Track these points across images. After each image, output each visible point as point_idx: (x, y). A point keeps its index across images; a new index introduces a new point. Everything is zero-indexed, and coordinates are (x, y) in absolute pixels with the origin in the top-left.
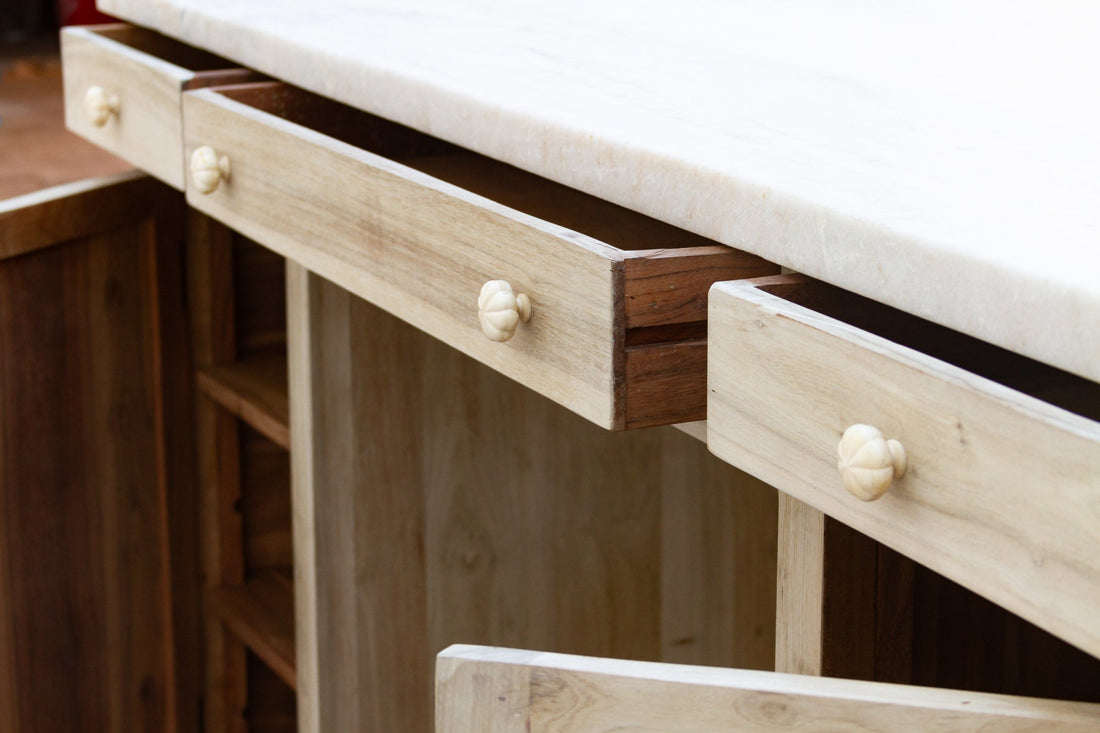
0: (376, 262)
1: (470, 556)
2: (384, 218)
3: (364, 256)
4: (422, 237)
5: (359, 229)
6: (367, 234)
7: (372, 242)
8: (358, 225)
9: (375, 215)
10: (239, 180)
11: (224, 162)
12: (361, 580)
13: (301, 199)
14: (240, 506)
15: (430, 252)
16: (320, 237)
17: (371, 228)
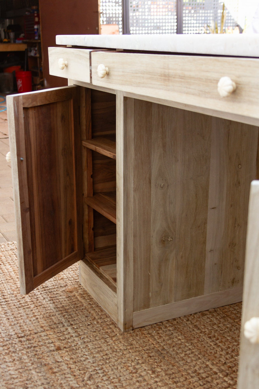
0: (167, 86)
1: (162, 185)
2: (170, 71)
3: (161, 85)
4: (187, 73)
5: (160, 77)
6: (163, 78)
7: (165, 80)
8: (160, 76)
9: (167, 71)
10: (112, 73)
11: (107, 69)
12: (135, 191)
13: (137, 73)
14: (92, 176)
15: (191, 78)
16: (143, 83)
17: (165, 76)
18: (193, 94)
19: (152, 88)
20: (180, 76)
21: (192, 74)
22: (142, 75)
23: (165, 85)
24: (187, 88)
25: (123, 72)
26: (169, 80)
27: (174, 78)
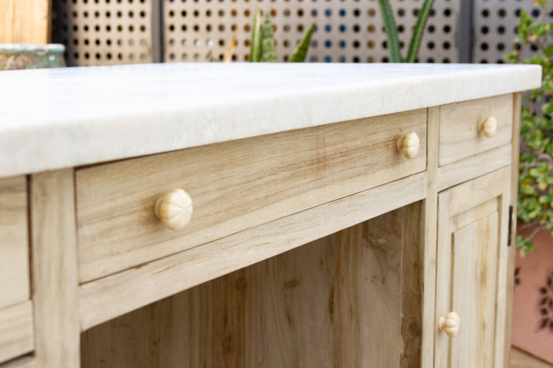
6: (315, 166)
17: (319, 161)
18: (359, 175)
19: (294, 195)
20: (341, 153)
21: (357, 143)
22: (273, 178)
23: (318, 179)
24: (351, 168)
26: (325, 166)
27: (333, 159)
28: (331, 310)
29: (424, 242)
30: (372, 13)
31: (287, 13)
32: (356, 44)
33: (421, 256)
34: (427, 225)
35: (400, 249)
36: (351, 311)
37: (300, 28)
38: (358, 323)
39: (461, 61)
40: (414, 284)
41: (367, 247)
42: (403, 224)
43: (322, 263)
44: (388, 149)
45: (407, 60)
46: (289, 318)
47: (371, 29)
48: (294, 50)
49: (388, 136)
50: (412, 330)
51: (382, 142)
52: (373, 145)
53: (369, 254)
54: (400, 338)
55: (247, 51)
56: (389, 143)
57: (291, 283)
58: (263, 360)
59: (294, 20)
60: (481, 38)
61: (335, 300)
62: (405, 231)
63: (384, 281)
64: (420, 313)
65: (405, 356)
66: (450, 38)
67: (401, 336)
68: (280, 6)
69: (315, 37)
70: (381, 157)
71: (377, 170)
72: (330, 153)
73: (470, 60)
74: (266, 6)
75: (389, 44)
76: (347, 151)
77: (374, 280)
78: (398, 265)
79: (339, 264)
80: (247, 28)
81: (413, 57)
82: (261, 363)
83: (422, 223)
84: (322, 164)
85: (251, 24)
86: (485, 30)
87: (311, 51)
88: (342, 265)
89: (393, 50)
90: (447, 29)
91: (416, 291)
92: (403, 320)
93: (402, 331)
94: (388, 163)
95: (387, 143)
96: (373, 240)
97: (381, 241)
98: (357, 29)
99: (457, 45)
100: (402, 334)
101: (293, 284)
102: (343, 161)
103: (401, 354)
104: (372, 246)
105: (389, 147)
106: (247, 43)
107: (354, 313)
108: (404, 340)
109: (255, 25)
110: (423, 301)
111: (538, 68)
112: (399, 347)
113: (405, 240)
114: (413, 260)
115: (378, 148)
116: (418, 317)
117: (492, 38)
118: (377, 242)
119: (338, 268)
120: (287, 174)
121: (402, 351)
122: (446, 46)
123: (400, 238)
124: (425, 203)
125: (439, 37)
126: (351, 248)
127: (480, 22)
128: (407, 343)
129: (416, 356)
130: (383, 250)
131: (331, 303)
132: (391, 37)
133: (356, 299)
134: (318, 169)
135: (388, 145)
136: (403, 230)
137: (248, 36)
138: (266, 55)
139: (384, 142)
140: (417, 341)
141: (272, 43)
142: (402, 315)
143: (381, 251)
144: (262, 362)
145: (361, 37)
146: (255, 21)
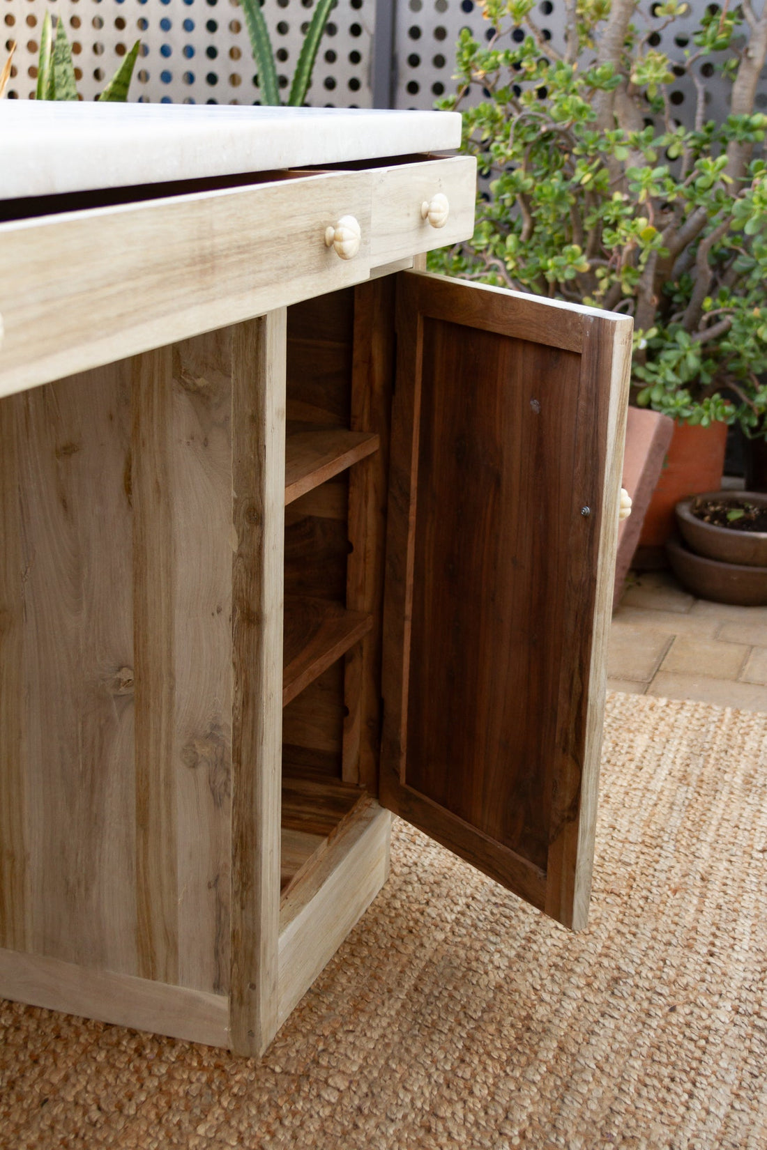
0: (207, 289)
2: (218, 240)
3: (194, 292)
4: (254, 234)
5: (188, 269)
6: (198, 268)
8: (188, 266)
9: (207, 243)
15: (261, 243)
16: (136, 311)
17: (203, 259)
18: (267, 284)
19: (165, 314)
20: (239, 247)
21: (265, 232)
22: (131, 284)
23: (203, 289)
24: (254, 272)
25: (45, 301)
26: (213, 268)
27: (227, 256)
28: (128, 489)
29: (265, 383)
30: (236, 27)
31: (98, 23)
32: (212, 79)
33: (261, 405)
34: (268, 357)
35: (230, 394)
36: (158, 490)
37: (120, 49)
38: (169, 506)
39: (377, 105)
40: (251, 447)
41: (180, 392)
42: (232, 355)
43: (111, 418)
44: (311, 243)
45: (291, 103)
46: (65, 504)
47: (234, 54)
48: (107, 85)
49: (311, 223)
50: (250, 516)
51: (302, 232)
52: (288, 236)
53: (182, 402)
54: (233, 529)
55: (32, 85)
56: (313, 233)
57: (65, 448)
58: (27, 568)
59: (110, 35)
60: (408, 74)
61: (133, 474)
62: (236, 366)
63: (206, 443)
64: (261, 491)
65: (240, 555)
66: (359, 71)
67: (233, 525)
68: (86, 10)
69: (140, 64)
70: (300, 256)
71: (296, 277)
72: (221, 247)
73: (392, 105)
74: (64, 11)
75: (260, 80)
76: (248, 245)
77: (191, 441)
78: (227, 418)
79: (138, 417)
80: (32, 47)
81: (299, 100)
82: (23, 573)
83: (261, 353)
84: (208, 265)
85: (38, 41)
86: (414, 61)
87: (135, 86)
88: (143, 419)
89: (266, 88)
90: (355, 57)
91: (255, 456)
92: (236, 501)
93: (234, 518)
94: (313, 266)
95: (310, 234)
96: (188, 381)
97: (201, 382)
98: (212, 53)
99: (369, 84)
100: (234, 522)
101: (68, 450)
102: (242, 261)
103: (234, 553)
104: (187, 389)
105: (314, 239)
106: (33, 72)
107: (163, 492)
108: (238, 532)
109: (43, 43)
110: (265, 472)
111: (456, 118)
112: (232, 543)
113: (236, 380)
114: (249, 411)
115: (296, 240)
116: (258, 496)
117: (425, 75)
118: (194, 384)
119: (137, 425)
120: (154, 278)
121: (235, 549)
122: (354, 85)
123: (230, 377)
124: (265, 322)
125: (343, 71)
126: (155, 394)
127: (407, 47)
128: (243, 537)
129: (256, 554)
130: (203, 396)
131: (128, 478)
132: (264, 68)
133: (165, 473)
134: (203, 273)
135: (311, 237)
136: (233, 365)
137: (33, 60)
138: (60, 93)
139: (306, 232)
140: (257, 530)
141: (71, 72)
142: (234, 494)
143: (201, 397)
144: (26, 573)
145: (220, 66)
146: (44, 34)
